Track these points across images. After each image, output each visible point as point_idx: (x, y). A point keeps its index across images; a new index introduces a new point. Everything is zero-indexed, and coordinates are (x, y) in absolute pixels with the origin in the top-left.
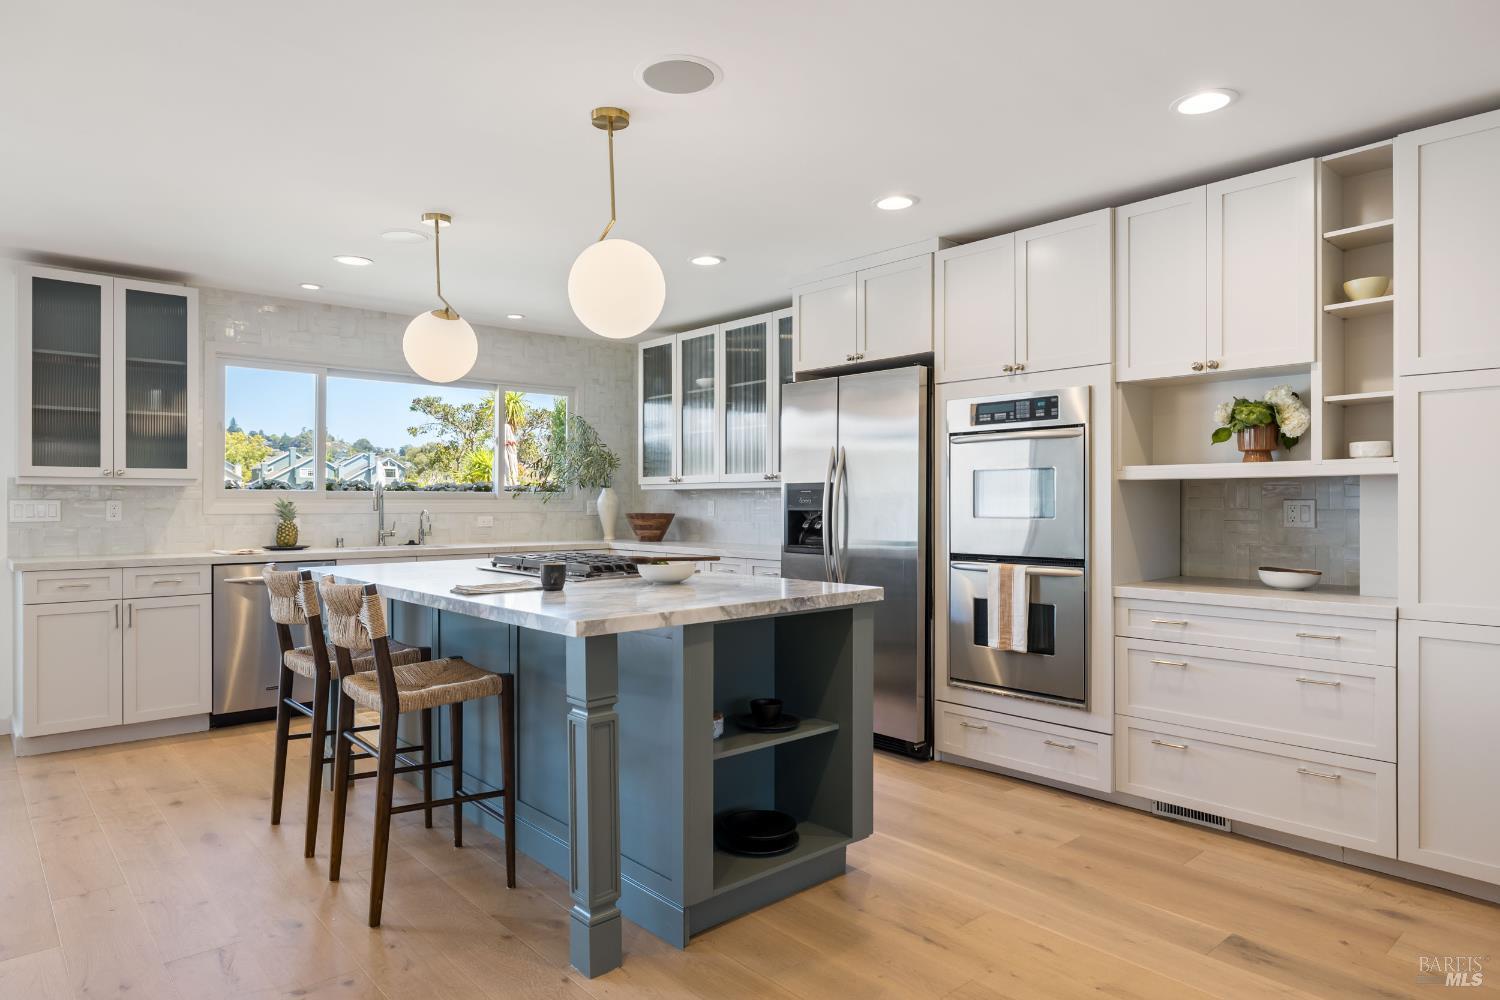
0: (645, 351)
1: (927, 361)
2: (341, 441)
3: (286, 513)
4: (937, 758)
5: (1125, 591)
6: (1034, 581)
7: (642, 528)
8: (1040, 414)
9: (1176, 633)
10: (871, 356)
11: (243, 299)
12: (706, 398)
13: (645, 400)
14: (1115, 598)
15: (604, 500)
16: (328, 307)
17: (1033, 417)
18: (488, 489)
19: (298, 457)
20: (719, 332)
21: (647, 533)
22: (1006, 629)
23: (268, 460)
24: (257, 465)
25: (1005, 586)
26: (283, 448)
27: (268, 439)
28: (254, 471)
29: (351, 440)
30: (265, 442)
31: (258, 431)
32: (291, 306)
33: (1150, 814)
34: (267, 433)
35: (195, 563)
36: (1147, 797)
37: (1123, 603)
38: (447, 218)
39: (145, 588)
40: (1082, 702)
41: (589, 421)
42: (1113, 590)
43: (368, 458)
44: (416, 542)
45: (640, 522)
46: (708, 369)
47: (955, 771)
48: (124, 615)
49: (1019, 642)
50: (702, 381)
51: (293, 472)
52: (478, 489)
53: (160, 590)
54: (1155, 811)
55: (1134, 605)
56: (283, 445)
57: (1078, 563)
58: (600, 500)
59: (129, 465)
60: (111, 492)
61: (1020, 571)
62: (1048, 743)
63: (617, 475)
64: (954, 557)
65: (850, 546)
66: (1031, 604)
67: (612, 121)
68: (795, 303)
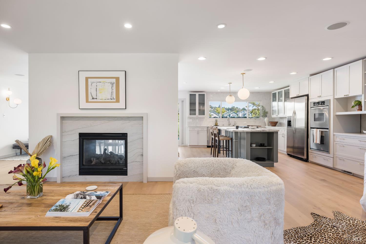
0: (273, 94)
1: (307, 96)
2: (240, 108)
3: (216, 121)
4: (309, 162)
5: (335, 134)
6: (322, 132)
7: (271, 124)
8: (323, 104)
9: (342, 140)
10: (300, 95)
11: (212, 93)
12: (282, 101)
13: (273, 102)
14: (334, 135)
15: (266, 119)
16: (222, 92)
17: (322, 105)
18: (246, 118)
19: (230, 112)
20: (283, 90)
21: (273, 125)
22: (316, 140)
23: (225, 113)
24: (223, 114)
25: (316, 133)
26: (228, 110)
27: (226, 108)
28: (223, 115)
29: (241, 108)
30: (225, 109)
31: (224, 107)
32: (217, 93)
33: (341, 172)
34: (225, 107)
35: (205, 127)
36: (340, 169)
37: (335, 135)
38: (231, 83)
39: (200, 130)
40: (328, 152)
41: (264, 106)
42: (333, 133)
43: (244, 112)
44: (234, 125)
45: (271, 123)
46: (282, 96)
47: (313, 164)
48: (198, 133)
49: (318, 142)
50: (281, 98)
51: (229, 115)
52: (245, 118)
53: (201, 130)
54: (342, 172)
55: (337, 136)
56: (228, 109)
57: (328, 129)
58: (265, 119)
59: (199, 115)
60: (197, 118)
61: (319, 130)
62: (324, 159)
63: (268, 115)
64: (311, 128)
65: (296, 127)
66: (321, 136)
67: (243, 74)
68: (290, 86)
